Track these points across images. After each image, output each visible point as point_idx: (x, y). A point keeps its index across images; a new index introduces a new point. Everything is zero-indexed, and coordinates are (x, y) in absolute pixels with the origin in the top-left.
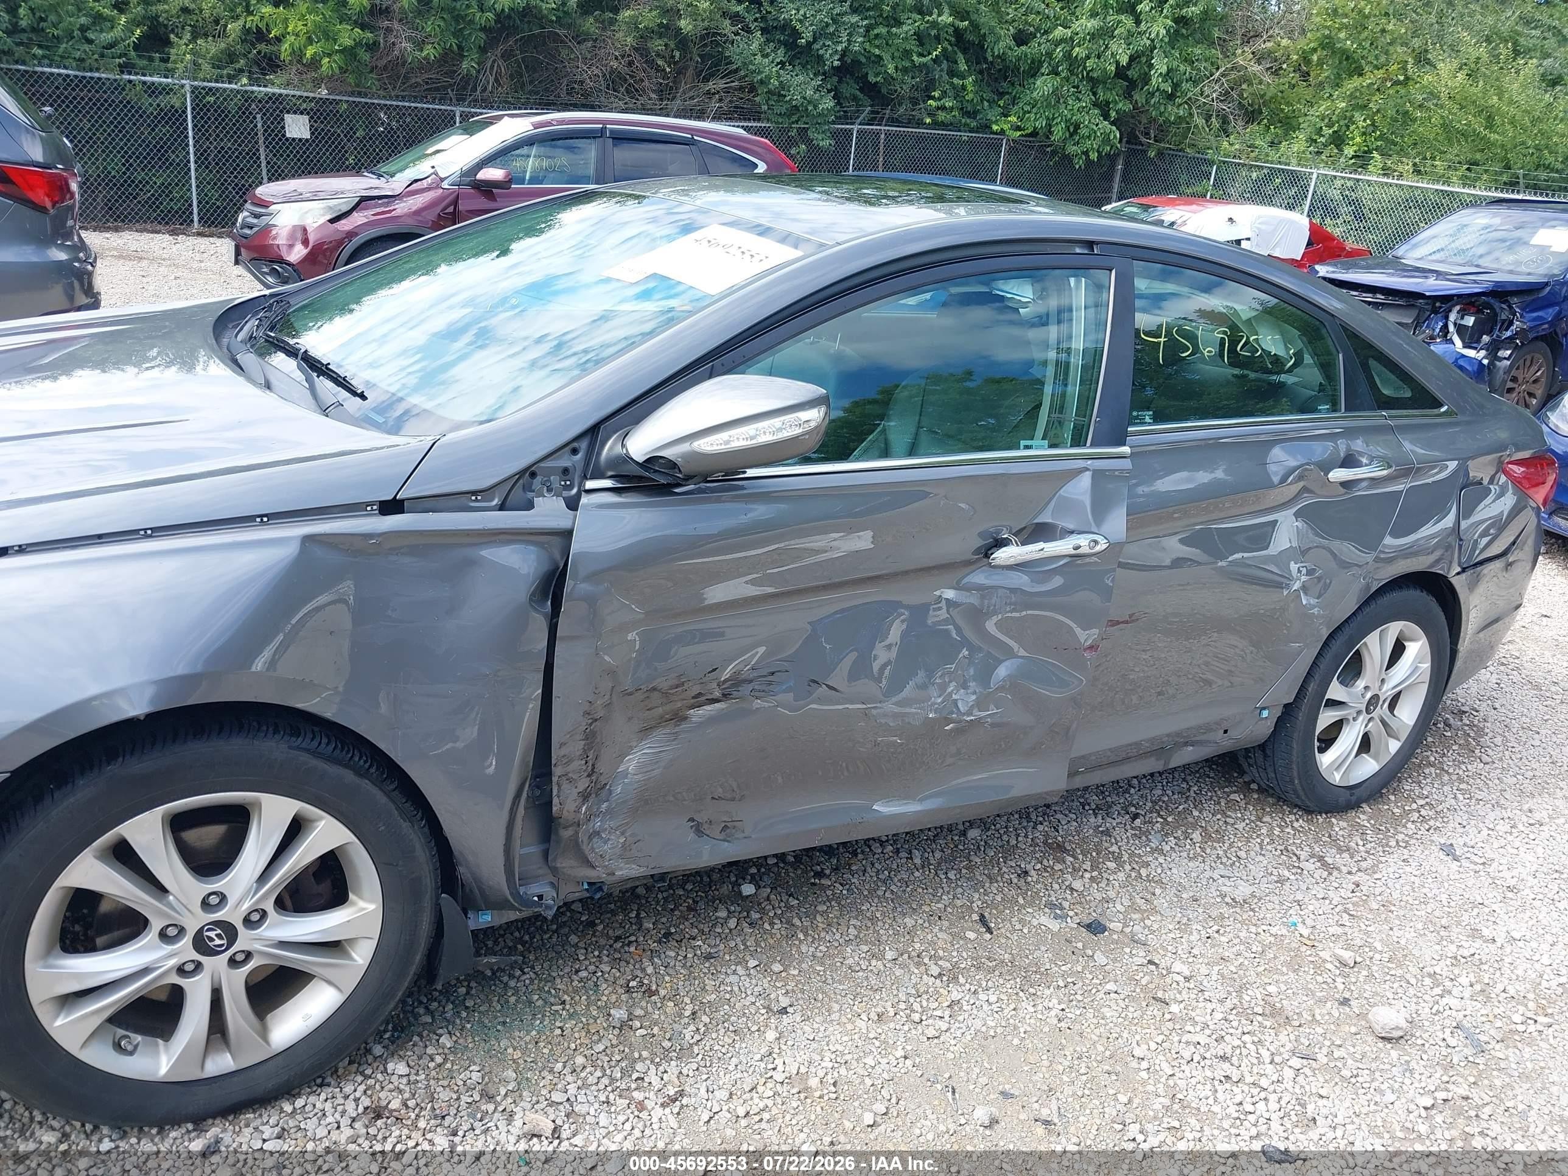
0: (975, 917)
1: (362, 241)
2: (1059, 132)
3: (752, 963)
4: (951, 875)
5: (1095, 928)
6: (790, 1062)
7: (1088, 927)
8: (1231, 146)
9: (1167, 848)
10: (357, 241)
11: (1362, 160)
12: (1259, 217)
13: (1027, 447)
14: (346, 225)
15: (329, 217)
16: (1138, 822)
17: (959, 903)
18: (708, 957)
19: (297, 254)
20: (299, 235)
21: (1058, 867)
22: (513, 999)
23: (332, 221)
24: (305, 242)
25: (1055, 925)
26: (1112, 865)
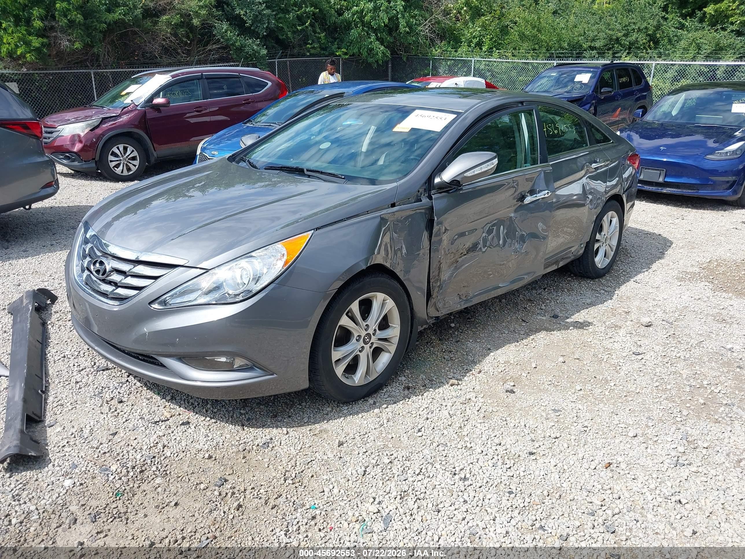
0: (521, 320)
1: (107, 138)
2: (365, 54)
3: (471, 341)
4: (506, 312)
5: (555, 317)
6: (502, 359)
7: (553, 317)
8: (436, 52)
9: (560, 295)
10: (105, 138)
11: (490, 51)
12: (466, 81)
13: (526, 166)
14: (99, 131)
15: (90, 129)
16: (546, 290)
17: (513, 318)
18: (457, 342)
19: (77, 147)
20: (76, 138)
21: (533, 305)
22: (414, 360)
23: (91, 130)
24: (80, 141)
25: (544, 318)
26: (548, 301)
